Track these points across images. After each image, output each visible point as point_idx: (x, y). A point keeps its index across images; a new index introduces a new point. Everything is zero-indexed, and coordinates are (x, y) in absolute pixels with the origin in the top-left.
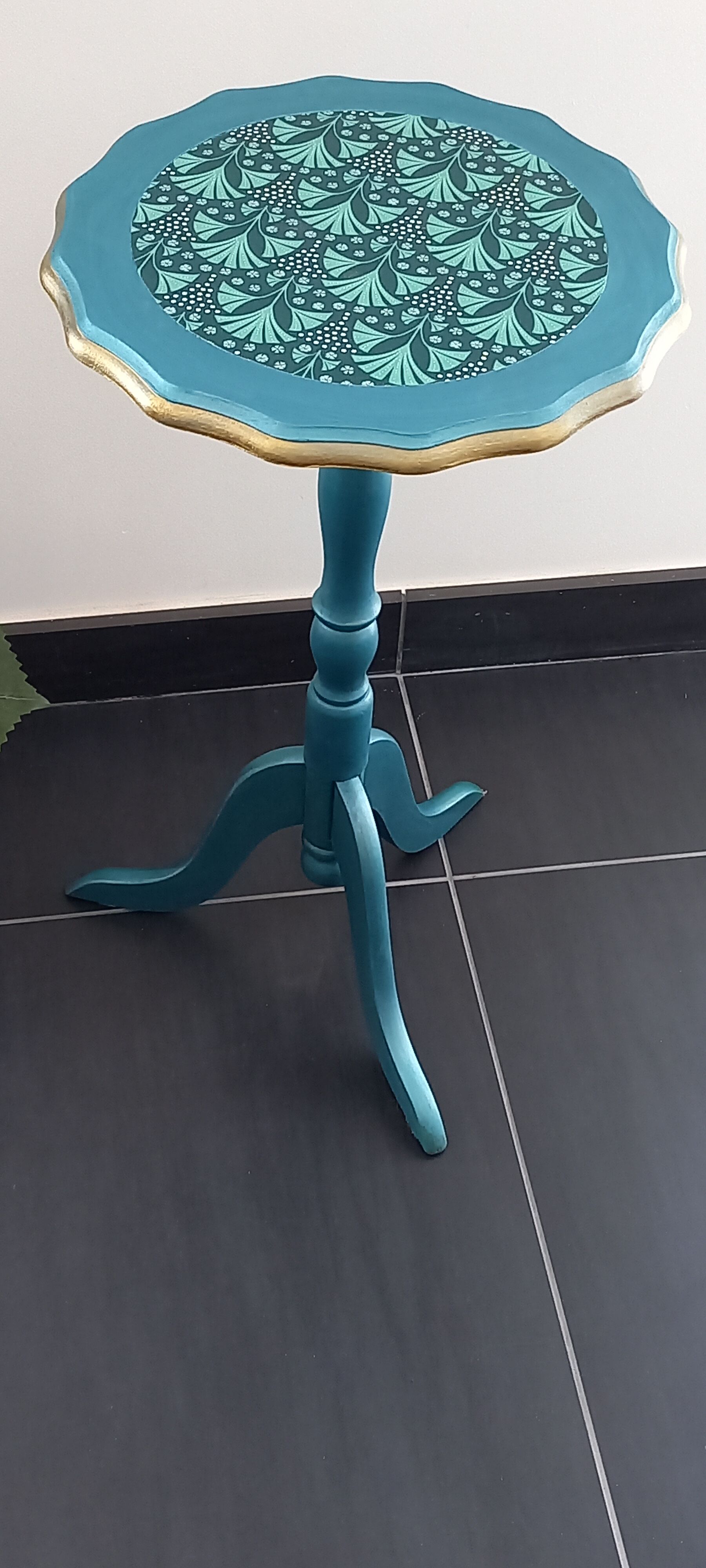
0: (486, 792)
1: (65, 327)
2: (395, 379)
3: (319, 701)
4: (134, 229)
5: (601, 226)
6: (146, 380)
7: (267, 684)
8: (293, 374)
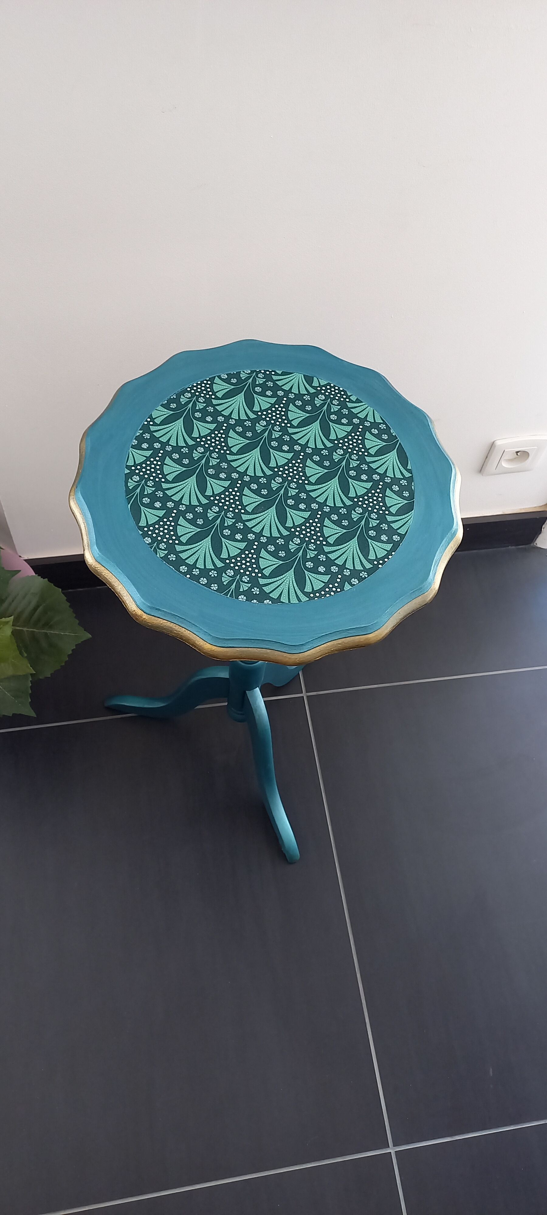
2: (284, 599)
4: (127, 471)
5: (410, 468)
8: (222, 594)
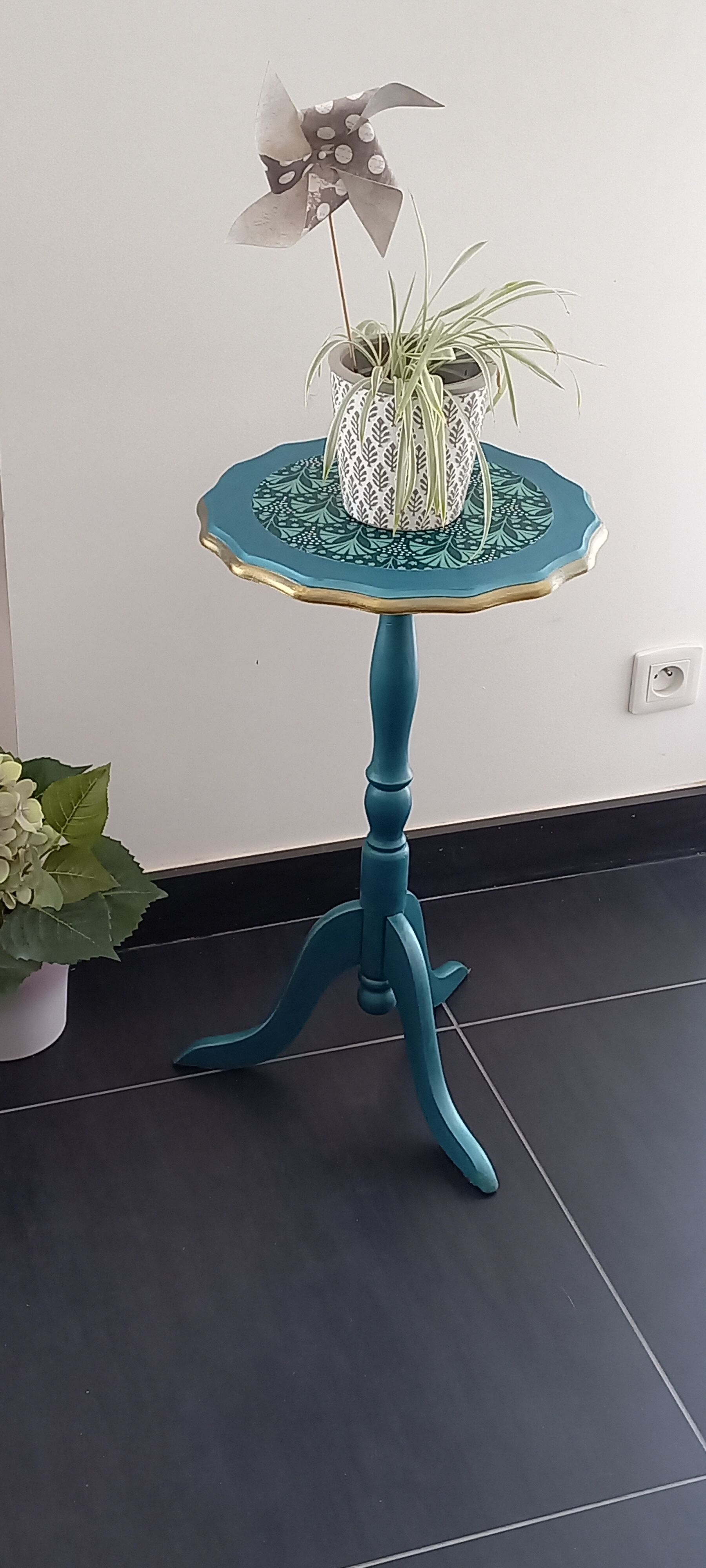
0: (470, 969)
1: (226, 563)
2: (443, 565)
3: (373, 852)
5: (540, 491)
6: (292, 579)
7: (290, 920)
8: (381, 567)
